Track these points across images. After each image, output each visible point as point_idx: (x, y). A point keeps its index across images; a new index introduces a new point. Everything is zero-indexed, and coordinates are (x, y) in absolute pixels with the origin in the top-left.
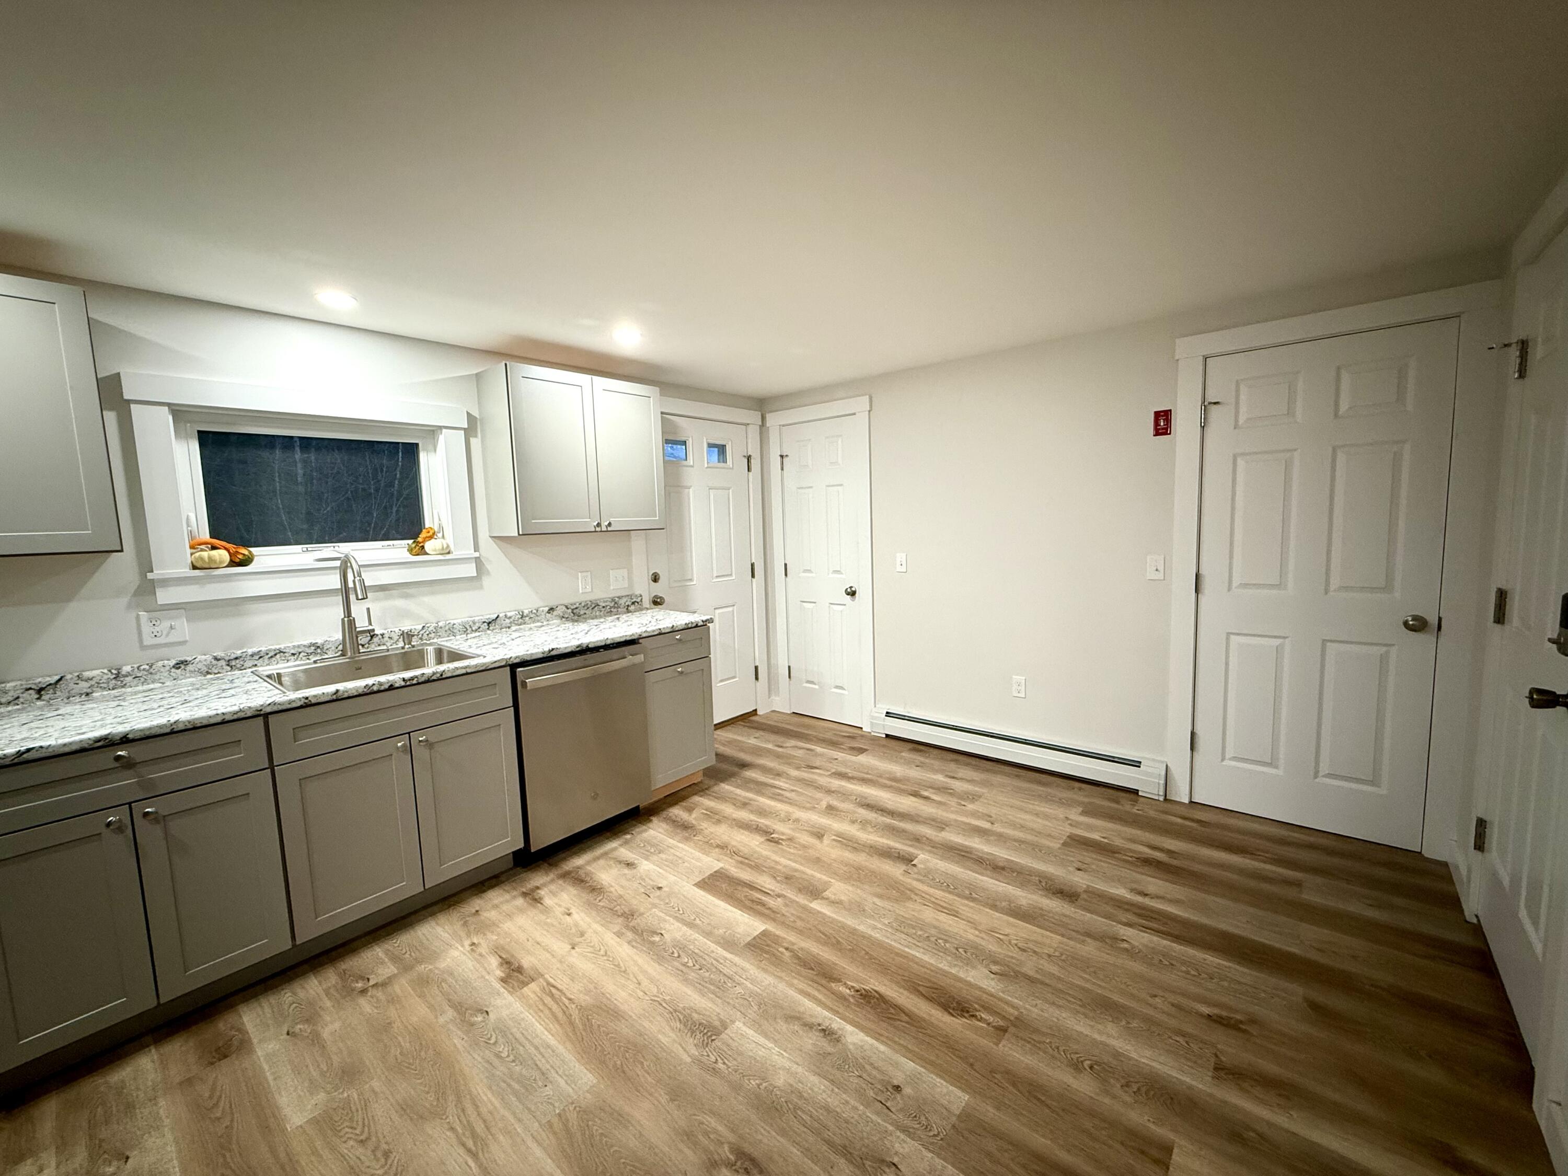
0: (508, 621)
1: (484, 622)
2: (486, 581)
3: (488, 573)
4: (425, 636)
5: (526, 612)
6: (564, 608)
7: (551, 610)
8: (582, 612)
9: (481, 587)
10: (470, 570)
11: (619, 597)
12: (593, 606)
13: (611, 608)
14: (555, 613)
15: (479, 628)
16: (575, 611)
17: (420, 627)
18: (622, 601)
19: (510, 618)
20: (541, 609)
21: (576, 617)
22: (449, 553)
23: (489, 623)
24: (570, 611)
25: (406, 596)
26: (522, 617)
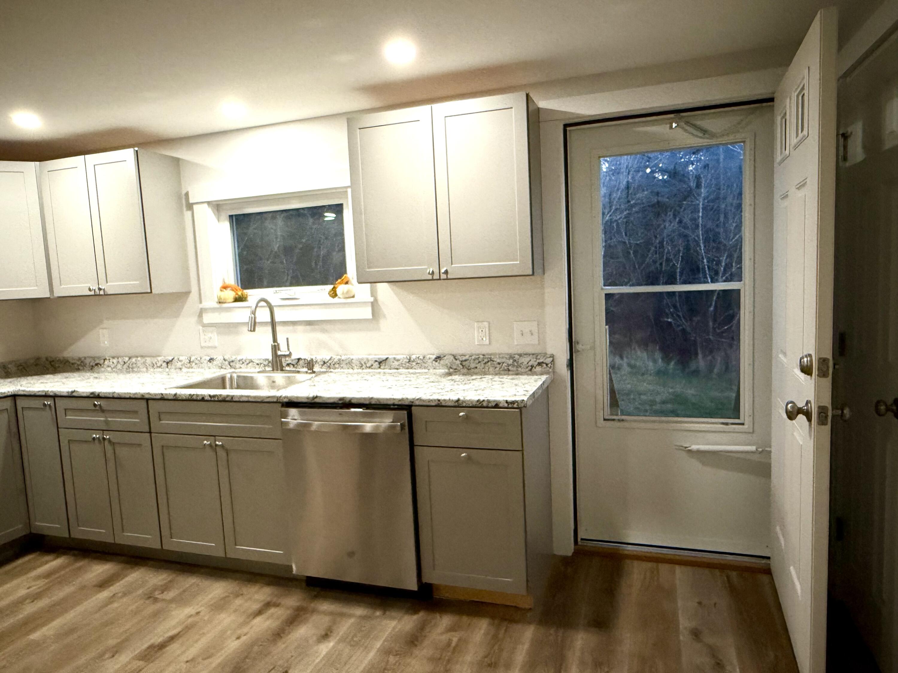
0: (396, 363)
1: (376, 361)
2: (383, 323)
3: (384, 316)
4: (332, 366)
5: (414, 357)
6: (452, 358)
7: (438, 358)
8: (473, 365)
9: (378, 329)
10: (366, 313)
11: (520, 355)
12: (486, 360)
13: (509, 365)
14: (442, 362)
15: (372, 365)
16: (464, 363)
17: (328, 358)
18: (524, 360)
19: (398, 360)
20: (428, 357)
21: (465, 371)
22: (353, 297)
23: (380, 363)
24: (458, 362)
25: (324, 331)
26: (410, 361)
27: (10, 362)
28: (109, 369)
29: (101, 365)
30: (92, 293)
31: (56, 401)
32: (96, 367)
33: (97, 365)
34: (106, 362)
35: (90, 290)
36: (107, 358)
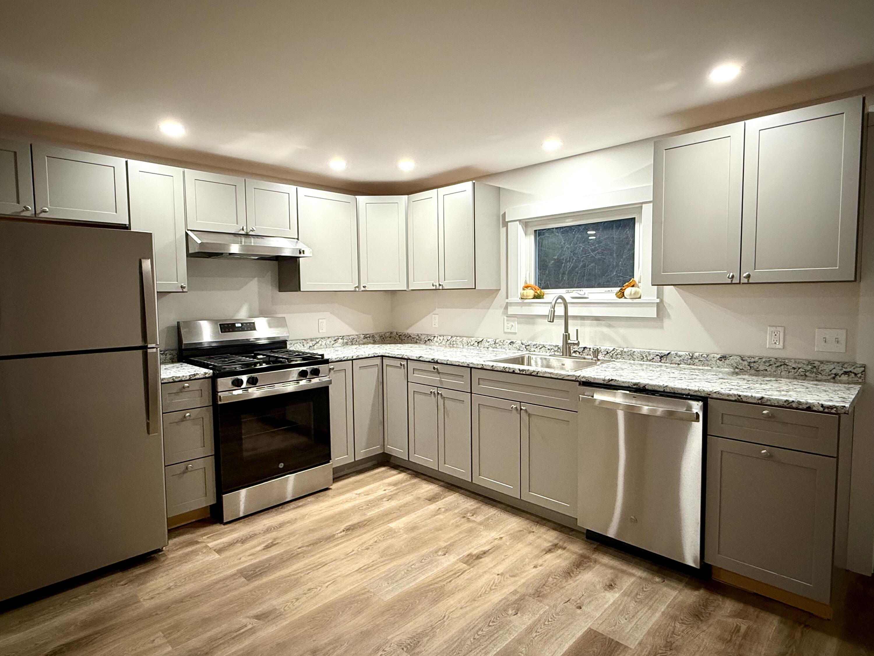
0: (678, 359)
1: (658, 355)
2: (666, 322)
3: (669, 316)
4: (614, 356)
5: (697, 354)
6: (739, 358)
7: (723, 358)
8: (761, 368)
9: (662, 327)
10: (652, 312)
12: (778, 364)
14: (727, 362)
15: (653, 359)
16: (752, 365)
17: (611, 349)
19: (680, 356)
20: (712, 355)
21: (753, 372)
22: (640, 298)
23: (661, 357)
24: (746, 363)
25: (610, 326)
26: (692, 358)
27: (376, 334)
28: (437, 344)
29: (431, 340)
30: (434, 288)
31: (408, 362)
32: (428, 342)
33: (429, 340)
34: (436, 338)
35: (433, 285)
36: (436, 336)
